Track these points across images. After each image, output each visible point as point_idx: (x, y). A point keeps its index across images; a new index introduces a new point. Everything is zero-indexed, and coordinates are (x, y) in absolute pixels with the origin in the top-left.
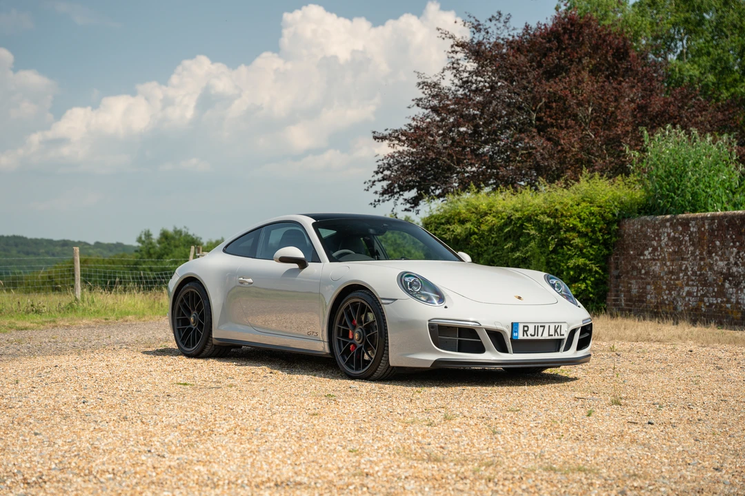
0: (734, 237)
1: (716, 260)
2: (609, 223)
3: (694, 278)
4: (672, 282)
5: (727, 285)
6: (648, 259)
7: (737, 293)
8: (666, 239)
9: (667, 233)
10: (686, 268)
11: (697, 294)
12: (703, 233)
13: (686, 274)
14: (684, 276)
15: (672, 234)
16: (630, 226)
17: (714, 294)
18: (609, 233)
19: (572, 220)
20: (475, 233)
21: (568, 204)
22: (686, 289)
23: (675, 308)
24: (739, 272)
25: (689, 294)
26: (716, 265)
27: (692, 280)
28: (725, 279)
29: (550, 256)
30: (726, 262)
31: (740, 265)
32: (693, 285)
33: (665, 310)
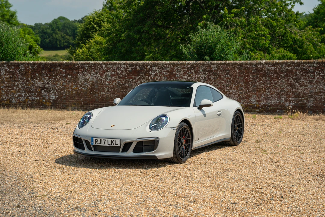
1: (37, 82)
3: (23, 89)
4: (9, 91)
5: (43, 92)
8: (4, 72)
9: (5, 69)
10: (18, 85)
11: (25, 96)
12: (28, 70)
13: (18, 87)
14: (16, 88)
17: (35, 96)
22: (18, 94)
23: (11, 102)
24: (50, 87)
25: (19, 96)
26: (36, 84)
27: (22, 90)
28: (42, 89)
30: (42, 83)
31: (51, 84)
32: (22, 92)
33: (4, 103)
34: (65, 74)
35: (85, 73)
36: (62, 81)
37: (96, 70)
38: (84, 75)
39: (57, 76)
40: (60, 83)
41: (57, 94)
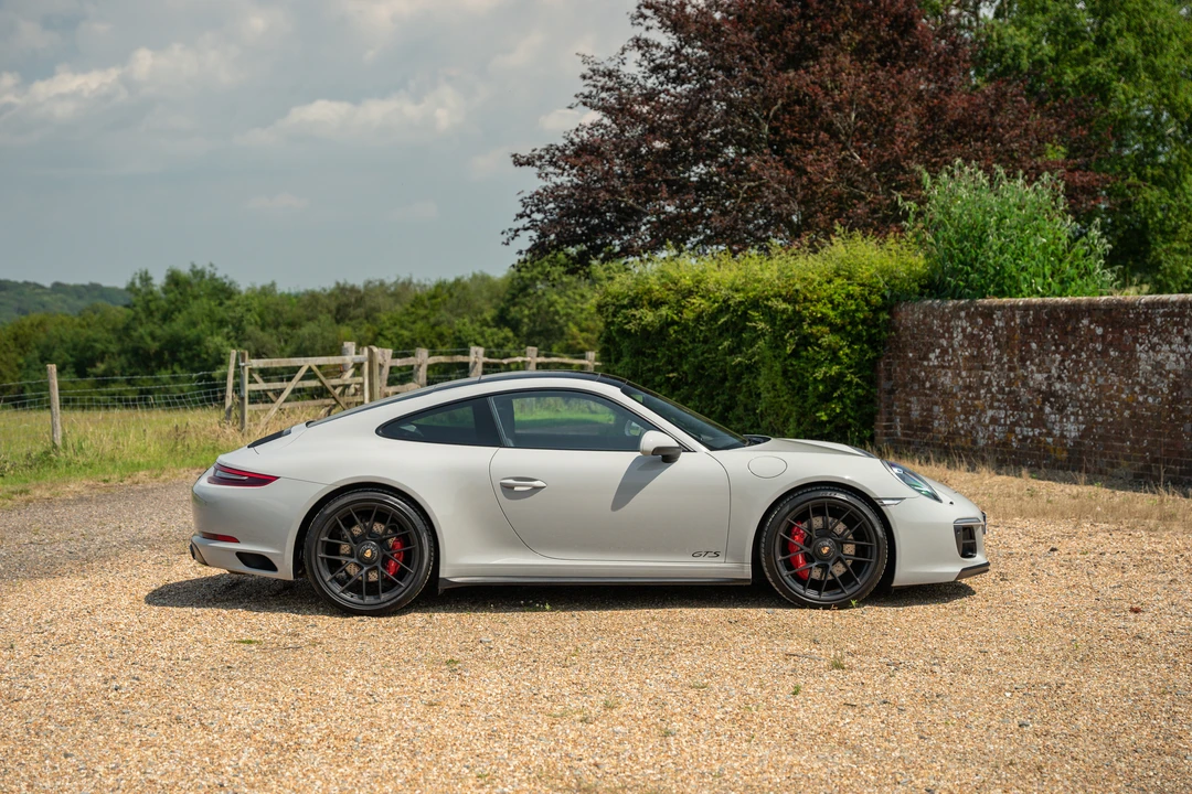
0: (1056, 337)
1: (1032, 372)
2: (876, 310)
3: (1000, 397)
4: (969, 402)
5: (1047, 409)
6: (934, 366)
7: (1061, 421)
8: (960, 337)
9: (962, 327)
10: (990, 382)
11: (1005, 421)
12: (1013, 330)
13: (989, 391)
14: (986, 393)
15: (969, 329)
16: (907, 314)
17: (1029, 422)
18: (876, 326)
19: (819, 306)
20: (673, 323)
21: (813, 280)
22: (990, 413)
23: (974, 442)
24: (1064, 391)
25: (994, 420)
26: (1032, 378)
27: (999, 401)
28: (1045, 400)
29: (788, 362)
30: (1045, 375)
31: (1066, 379)
32: (999, 408)
33: (960, 444)
34: (1103, 344)
35: (1156, 340)
36: (1095, 369)
37: (1185, 327)
38: (1153, 347)
39: (1082, 350)
40: (1090, 378)
41: (1081, 418)
